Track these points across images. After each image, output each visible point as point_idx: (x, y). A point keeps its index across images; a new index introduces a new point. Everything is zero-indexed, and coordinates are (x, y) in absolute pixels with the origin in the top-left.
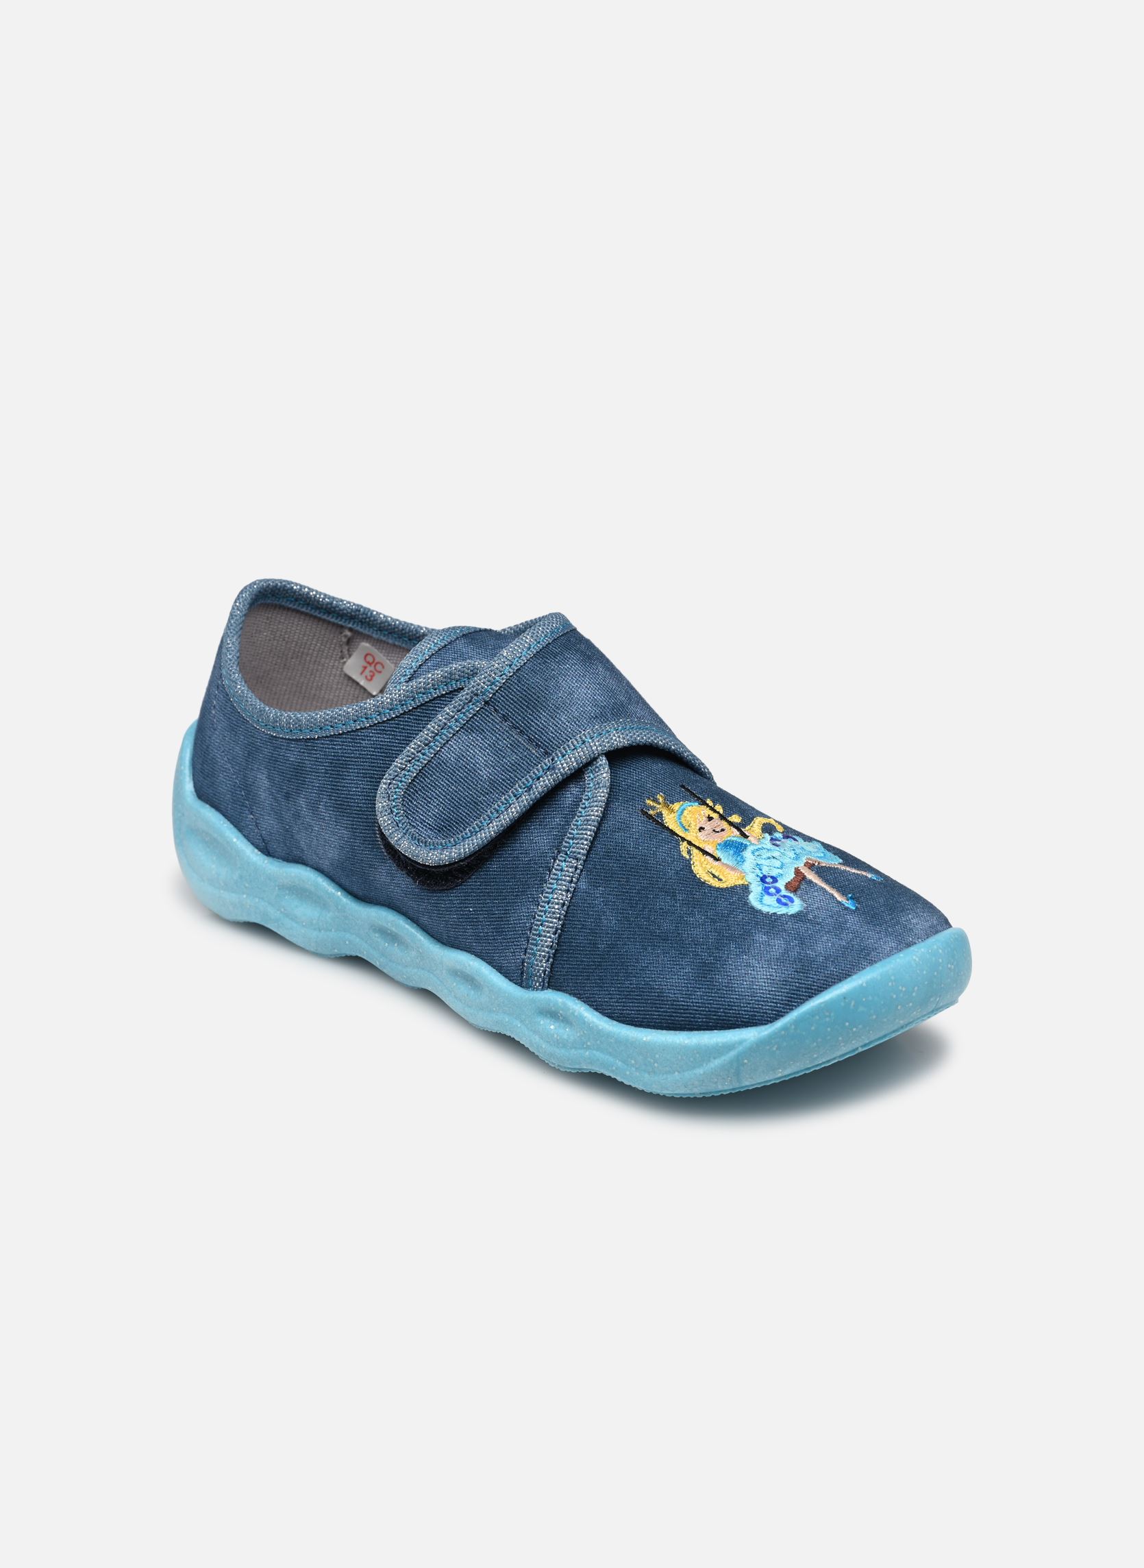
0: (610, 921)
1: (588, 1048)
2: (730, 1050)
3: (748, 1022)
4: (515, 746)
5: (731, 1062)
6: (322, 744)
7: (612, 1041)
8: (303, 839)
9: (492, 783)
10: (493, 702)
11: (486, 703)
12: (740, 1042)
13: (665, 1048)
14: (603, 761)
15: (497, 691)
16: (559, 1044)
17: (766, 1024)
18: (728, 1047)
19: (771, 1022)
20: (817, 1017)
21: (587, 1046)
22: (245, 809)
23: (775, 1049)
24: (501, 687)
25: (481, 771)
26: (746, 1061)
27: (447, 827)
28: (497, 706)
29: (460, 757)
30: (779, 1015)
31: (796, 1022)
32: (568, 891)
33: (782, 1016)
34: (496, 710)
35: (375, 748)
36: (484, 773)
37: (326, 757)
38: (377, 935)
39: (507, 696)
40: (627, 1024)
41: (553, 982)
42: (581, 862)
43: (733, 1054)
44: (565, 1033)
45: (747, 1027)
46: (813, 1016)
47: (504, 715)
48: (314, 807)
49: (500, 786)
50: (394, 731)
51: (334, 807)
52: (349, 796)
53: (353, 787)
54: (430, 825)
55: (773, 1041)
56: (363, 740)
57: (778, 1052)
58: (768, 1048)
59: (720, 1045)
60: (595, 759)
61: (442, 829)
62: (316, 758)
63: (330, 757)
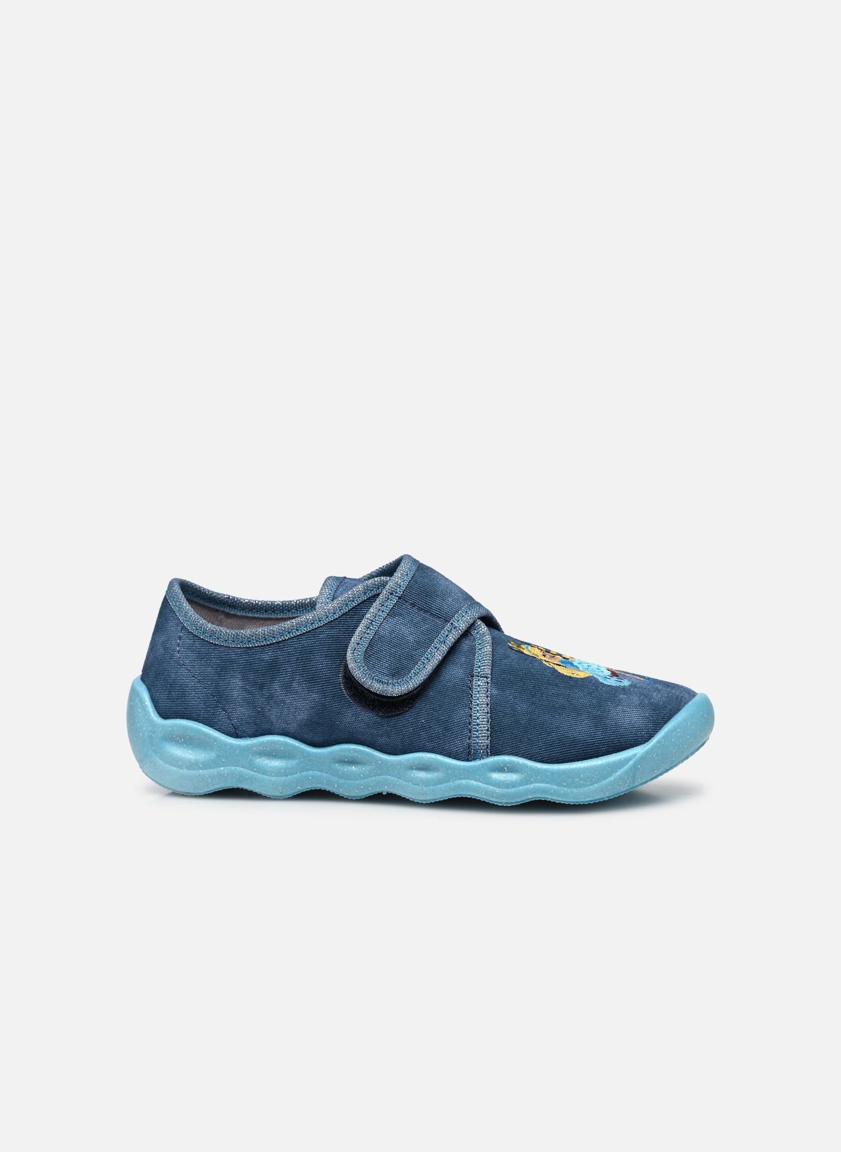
0: (522, 706)
1: (532, 783)
2: (629, 761)
3: (633, 744)
4: (424, 620)
5: (631, 769)
6: (291, 642)
7: (549, 774)
8: (273, 714)
9: (418, 643)
10: (403, 597)
11: (400, 598)
12: (635, 755)
13: (586, 769)
14: (479, 622)
15: (405, 590)
16: (508, 786)
17: (644, 743)
18: (628, 760)
19: (647, 741)
20: (674, 733)
21: (531, 781)
22: (219, 708)
23: (654, 756)
24: (406, 587)
25: (408, 637)
26: (639, 767)
27: (398, 673)
28: (407, 599)
29: (392, 632)
30: (650, 737)
31: (664, 737)
32: (487, 697)
33: (653, 737)
34: (406, 601)
35: (329, 638)
36: (411, 639)
37: (296, 650)
38: (336, 765)
39: (411, 592)
40: (553, 763)
41: (495, 751)
42: (490, 679)
43: (631, 763)
44: (514, 777)
45: (633, 747)
46: (672, 733)
47: (412, 604)
48: (287, 687)
49: (425, 642)
50: (339, 626)
51: (305, 681)
52: (317, 671)
53: (319, 664)
54: (385, 673)
55: (653, 751)
56: (320, 634)
57: (656, 758)
58: (651, 756)
59: (623, 759)
60: (475, 622)
61: (394, 674)
62: (288, 652)
63: (299, 649)
